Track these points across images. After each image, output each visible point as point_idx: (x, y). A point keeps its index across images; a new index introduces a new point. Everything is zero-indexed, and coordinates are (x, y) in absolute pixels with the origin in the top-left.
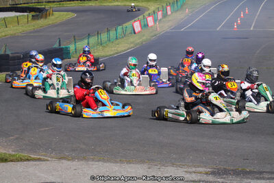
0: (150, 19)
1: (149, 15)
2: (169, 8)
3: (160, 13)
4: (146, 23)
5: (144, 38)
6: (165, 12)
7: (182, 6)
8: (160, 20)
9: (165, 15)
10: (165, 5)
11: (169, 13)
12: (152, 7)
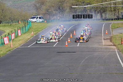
0: (6, 39)
1: (5, 37)
2: (19, 31)
3: (13, 35)
4: (3, 42)
5: (2, 52)
6: (16, 34)
7: (29, 30)
8: (13, 39)
9: (17, 36)
10: (16, 29)
11: (20, 34)
12: (7, 30)
